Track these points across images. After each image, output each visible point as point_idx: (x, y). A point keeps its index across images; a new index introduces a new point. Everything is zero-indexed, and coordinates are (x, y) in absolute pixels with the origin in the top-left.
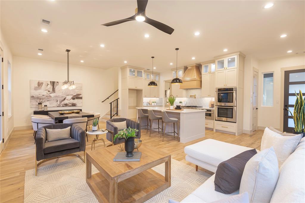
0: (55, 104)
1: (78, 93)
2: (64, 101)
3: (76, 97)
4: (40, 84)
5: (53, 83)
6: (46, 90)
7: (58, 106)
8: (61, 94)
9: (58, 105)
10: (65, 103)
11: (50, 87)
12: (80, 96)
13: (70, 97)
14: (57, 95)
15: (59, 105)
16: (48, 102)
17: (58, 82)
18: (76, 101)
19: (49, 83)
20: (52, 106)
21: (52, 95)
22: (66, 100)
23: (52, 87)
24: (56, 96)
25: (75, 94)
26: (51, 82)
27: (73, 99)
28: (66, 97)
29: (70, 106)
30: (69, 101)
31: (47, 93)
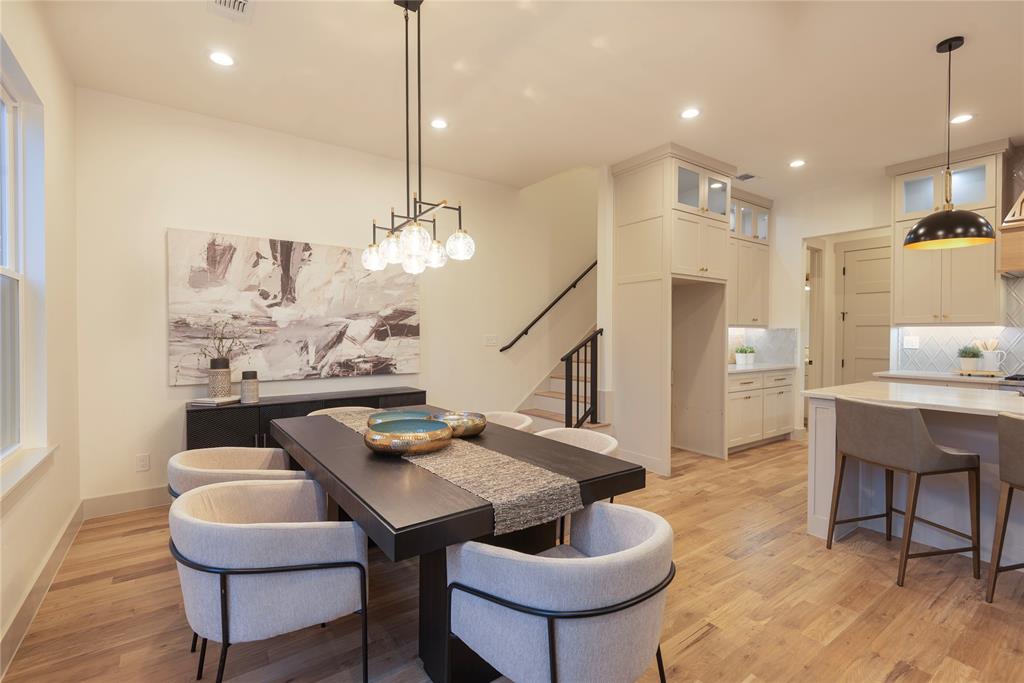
0: (295, 363)
1: (403, 305)
2: (340, 347)
3: (392, 327)
4: (218, 255)
5: (285, 252)
6: (250, 288)
7: (308, 377)
8: (320, 311)
9: (308, 370)
10: (342, 360)
11: (269, 269)
12: (411, 321)
13: (361, 328)
14: (306, 315)
15: (314, 368)
16: (260, 352)
17: (307, 247)
18: (390, 348)
19: (266, 251)
20: (279, 375)
21: (282, 314)
22: (345, 341)
23: (279, 271)
24: (299, 323)
25: (389, 312)
26: (273, 243)
27: (380, 334)
28: (346, 327)
29: (367, 374)
30: (359, 346)
31: (257, 306)
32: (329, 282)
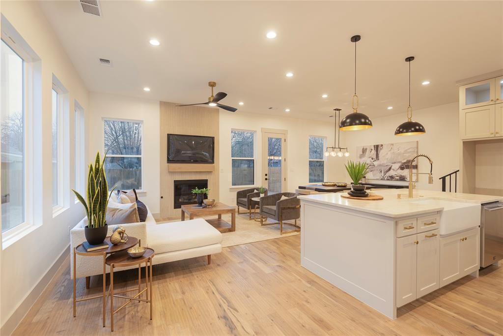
0: (379, 175)
1: (410, 159)
2: (390, 172)
3: (406, 166)
4: (364, 151)
5: (377, 148)
6: (370, 157)
7: (382, 179)
8: (385, 162)
10: (391, 175)
11: (374, 152)
12: (414, 164)
13: (396, 166)
14: (382, 163)
15: (383, 177)
16: (371, 172)
17: (382, 145)
18: (406, 173)
19: (373, 148)
21: (376, 163)
22: (391, 170)
23: (376, 153)
24: (380, 165)
25: (405, 161)
26: (374, 146)
27: (402, 168)
28: (392, 166)
29: (397, 180)
30: (396, 172)
31: (371, 161)
32: (387, 154)
